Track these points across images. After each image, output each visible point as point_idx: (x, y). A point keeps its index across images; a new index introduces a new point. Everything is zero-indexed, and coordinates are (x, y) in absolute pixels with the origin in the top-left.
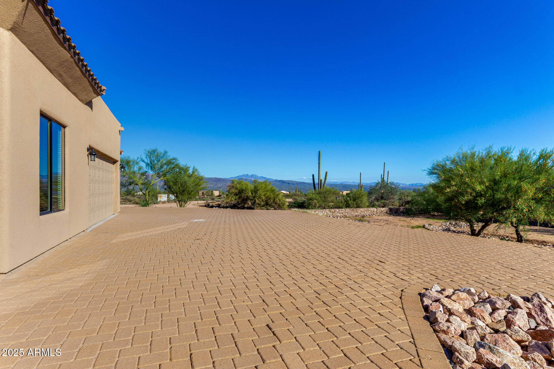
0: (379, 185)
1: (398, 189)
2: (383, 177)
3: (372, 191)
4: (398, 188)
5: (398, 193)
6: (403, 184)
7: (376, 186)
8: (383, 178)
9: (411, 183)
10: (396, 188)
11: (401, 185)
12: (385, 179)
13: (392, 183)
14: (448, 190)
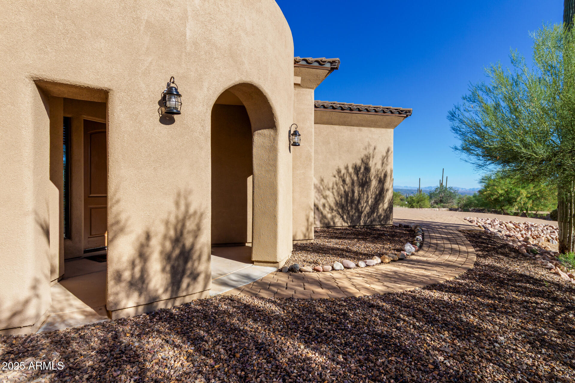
0: (439, 190)
1: (457, 194)
2: (441, 182)
3: (431, 195)
4: (457, 192)
5: (457, 197)
6: (462, 189)
7: (436, 191)
8: (442, 184)
9: (472, 188)
10: (454, 193)
11: (460, 190)
12: (444, 184)
13: (451, 188)
14: (485, 193)
